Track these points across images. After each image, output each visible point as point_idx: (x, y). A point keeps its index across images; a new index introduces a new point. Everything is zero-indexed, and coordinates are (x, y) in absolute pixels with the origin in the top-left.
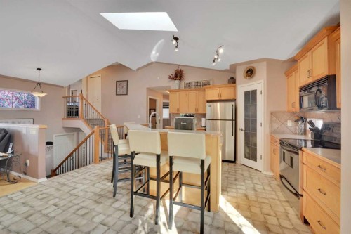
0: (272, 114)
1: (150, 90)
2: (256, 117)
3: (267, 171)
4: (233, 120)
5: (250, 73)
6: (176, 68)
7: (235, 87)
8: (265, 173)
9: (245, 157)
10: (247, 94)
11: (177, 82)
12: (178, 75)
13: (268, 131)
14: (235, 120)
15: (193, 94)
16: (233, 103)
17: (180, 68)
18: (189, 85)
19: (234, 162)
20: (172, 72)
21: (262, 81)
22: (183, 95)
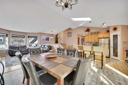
0: (123, 42)
1: (78, 35)
2: (117, 43)
3: (122, 60)
4: (108, 44)
5: (115, 29)
6: (87, 28)
7: (109, 33)
8: (121, 61)
9: (113, 56)
10: (114, 36)
11: (88, 32)
12: (88, 30)
13: (122, 48)
14: (109, 44)
15: (93, 36)
16: (109, 39)
17: (89, 28)
18: (92, 33)
19: (109, 57)
20: (86, 29)
21: (120, 32)
22: (90, 36)
